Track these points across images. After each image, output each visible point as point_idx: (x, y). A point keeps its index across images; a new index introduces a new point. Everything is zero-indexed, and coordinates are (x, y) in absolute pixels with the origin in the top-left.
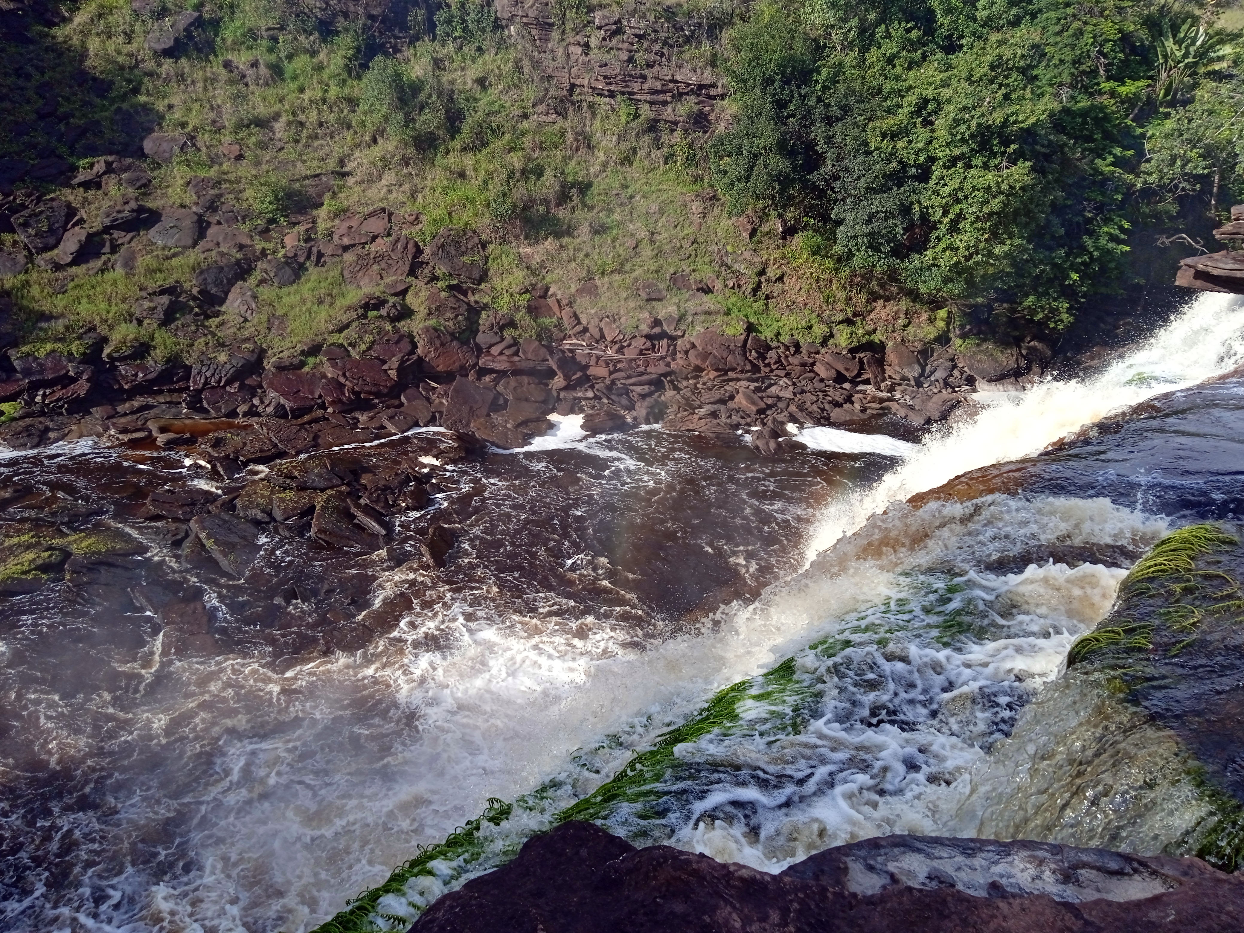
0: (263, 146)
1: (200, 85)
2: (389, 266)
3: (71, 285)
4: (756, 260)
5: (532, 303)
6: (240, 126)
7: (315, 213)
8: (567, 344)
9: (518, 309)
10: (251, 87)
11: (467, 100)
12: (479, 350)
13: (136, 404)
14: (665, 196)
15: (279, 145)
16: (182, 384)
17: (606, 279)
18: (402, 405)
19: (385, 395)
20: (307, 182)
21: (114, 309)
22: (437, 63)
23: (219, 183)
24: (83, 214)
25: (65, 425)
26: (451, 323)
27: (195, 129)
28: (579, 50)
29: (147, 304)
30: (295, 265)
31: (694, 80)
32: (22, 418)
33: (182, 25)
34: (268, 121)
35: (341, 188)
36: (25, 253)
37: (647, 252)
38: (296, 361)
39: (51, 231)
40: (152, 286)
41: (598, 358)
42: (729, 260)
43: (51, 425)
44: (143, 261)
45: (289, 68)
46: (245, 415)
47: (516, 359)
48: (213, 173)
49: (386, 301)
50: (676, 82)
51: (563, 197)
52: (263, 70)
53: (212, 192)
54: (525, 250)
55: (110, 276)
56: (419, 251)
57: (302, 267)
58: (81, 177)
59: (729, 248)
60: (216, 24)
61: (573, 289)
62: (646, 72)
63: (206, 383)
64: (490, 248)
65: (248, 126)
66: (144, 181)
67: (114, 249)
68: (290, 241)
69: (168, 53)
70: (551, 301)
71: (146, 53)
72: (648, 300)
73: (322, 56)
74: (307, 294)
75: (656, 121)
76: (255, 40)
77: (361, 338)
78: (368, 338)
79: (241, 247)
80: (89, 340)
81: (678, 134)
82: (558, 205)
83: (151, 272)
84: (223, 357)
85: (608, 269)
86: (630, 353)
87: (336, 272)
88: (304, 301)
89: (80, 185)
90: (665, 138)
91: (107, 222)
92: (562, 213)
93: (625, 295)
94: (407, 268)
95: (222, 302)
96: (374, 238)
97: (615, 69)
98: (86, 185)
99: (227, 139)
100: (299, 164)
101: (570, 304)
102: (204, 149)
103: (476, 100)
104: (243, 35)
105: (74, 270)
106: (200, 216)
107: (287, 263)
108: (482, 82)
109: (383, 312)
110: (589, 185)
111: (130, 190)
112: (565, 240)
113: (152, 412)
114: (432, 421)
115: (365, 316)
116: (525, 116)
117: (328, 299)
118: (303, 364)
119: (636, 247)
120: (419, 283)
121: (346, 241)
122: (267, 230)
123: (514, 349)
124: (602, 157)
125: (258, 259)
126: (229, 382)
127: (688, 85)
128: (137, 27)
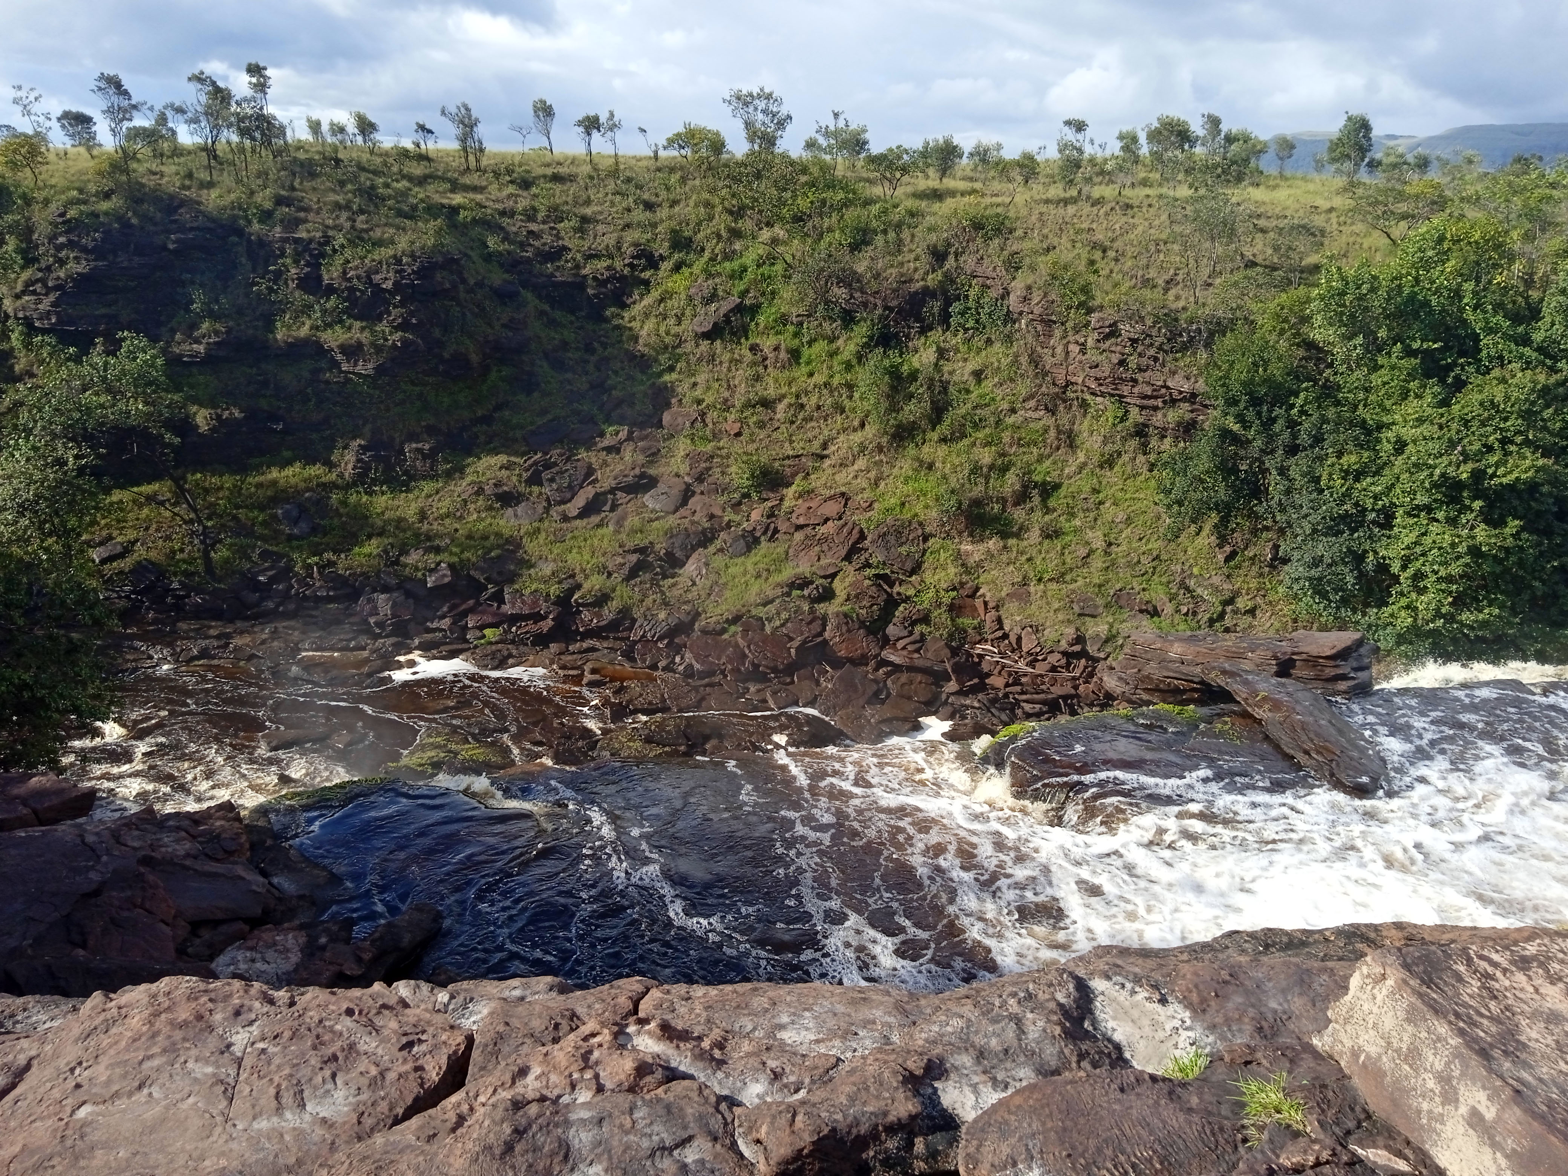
0: (761, 425)
1: (726, 365)
2: (830, 548)
3: (570, 535)
4: (1225, 586)
5: (956, 602)
6: (749, 405)
7: (785, 491)
8: (979, 649)
9: (939, 606)
10: (770, 369)
11: (960, 392)
12: (886, 642)
13: (585, 645)
14: (1139, 505)
15: (777, 424)
16: (625, 634)
17: (1042, 586)
18: (793, 682)
19: (780, 672)
20: (787, 462)
21: (594, 560)
22: (941, 353)
23: (712, 457)
24: (599, 474)
25: (525, 654)
26: (864, 612)
27: (708, 406)
28: (1077, 349)
29: (619, 560)
30: (750, 539)
31: (1186, 387)
32: (497, 643)
33: (722, 312)
34: (774, 402)
35: (815, 469)
36: (545, 504)
37: (1097, 562)
38: (718, 627)
39: (570, 487)
40: (630, 545)
41: (1003, 667)
42: (1192, 583)
43: (514, 652)
44: (633, 521)
45: (806, 352)
46: (664, 669)
47: (916, 655)
48: (709, 447)
49: (812, 582)
50: (1168, 388)
51: (1022, 497)
52: (783, 355)
53: (704, 465)
54: (966, 547)
55: (603, 531)
56: (862, 537)
57: (757, 541)
58: (607, 442)
59: (1196, 571)
60: (754, 310)
61: (1003, 594)
62: (1139, 377)
63: (643, 636)
64: (932, 541)
65: (754, 406)
66: (654, 450)
67: (613, 509)
68: (755, 515)
69: (706, 336)
70: (979, 603)
71: (688, 335)
72: (1080, 615)
73: (840, 342)
74: (750, 567)
75: (1146, 426)
76: (785, 325)
77: (778, 614)
78: (784, 615)
79: (712, 517)
80: (565, 586)
81: (1168, 441)
82: (1016, 504)
83: (634, 531)
84: (662, 615)
85: (1046, 577)
86: (1041, 668)
87: (781, 550)
88: (745, 573)
89: (603, 449)
90: (1154, 442)
91: (613, 484)
92: (1019, 514)
93: (1056, 605)
94: (843, 553)
95: (682, 565)
96: (827, 520)
97: (1105, 370)
98: (609, 450)
99: (731, 417)
100: (787, 444)
101: (997, 608)
102: (711, 425)
103: (968, 391)
104: (775, 321)
105: (578, 522)
106: (688, 485)
107: (743, 536)
108: (978, 375)
109: (806, 592)
110: (1057, 486)
111: (641, 457)
112: (1012, 542)
113: (595, 655)
114: (811, 704)
115: (788, 594)
116: (1013, 411)
117: (765, 574)
118: (724, 631)
119: (1088, 556)
120: (850, 569)
121: (801, 521)
122: (739, 503)
123: (918, 645)
124: (1081, 457)
125: (722, 529)
126: (661, 639)
127: (1181, 392)
128: (688, 312)
